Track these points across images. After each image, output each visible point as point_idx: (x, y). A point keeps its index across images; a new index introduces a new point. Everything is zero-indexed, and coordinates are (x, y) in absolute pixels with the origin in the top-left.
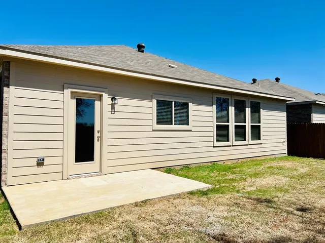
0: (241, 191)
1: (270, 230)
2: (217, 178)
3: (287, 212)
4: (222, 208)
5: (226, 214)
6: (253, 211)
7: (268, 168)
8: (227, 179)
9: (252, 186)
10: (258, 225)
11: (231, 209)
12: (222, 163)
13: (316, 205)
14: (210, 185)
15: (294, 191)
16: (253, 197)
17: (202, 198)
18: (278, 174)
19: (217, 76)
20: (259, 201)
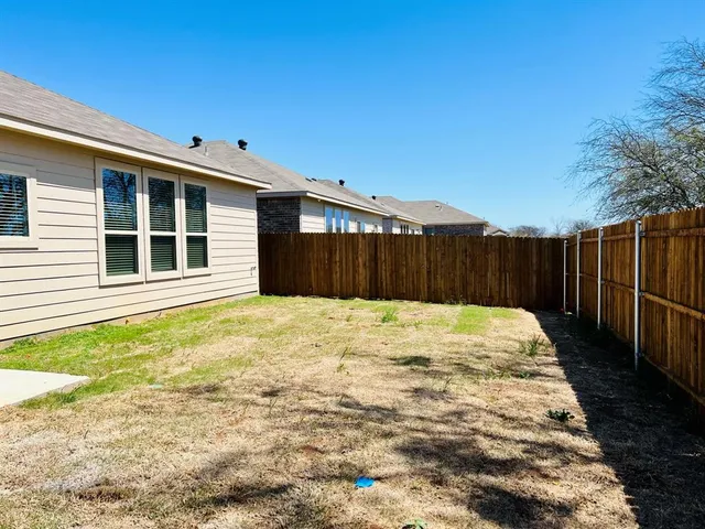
0: (159, 379)
1: (210, 447)
2: (107, 358)
3: (246, 403)
4: (108, 423)
5: (117, 434)
6: (180, 414)
7: (222, 322)
8: (129, 358)
9: (183, 364)
10: (184, 442)
11: (130, 421)
12: (121, 323)
13: (296, 379)
14: (85, 378)
15: (263, 361)
16: (183, 386)
17: (60, 412)
18: (237, 333)
19: (106, 119)
20: (194, 391)
